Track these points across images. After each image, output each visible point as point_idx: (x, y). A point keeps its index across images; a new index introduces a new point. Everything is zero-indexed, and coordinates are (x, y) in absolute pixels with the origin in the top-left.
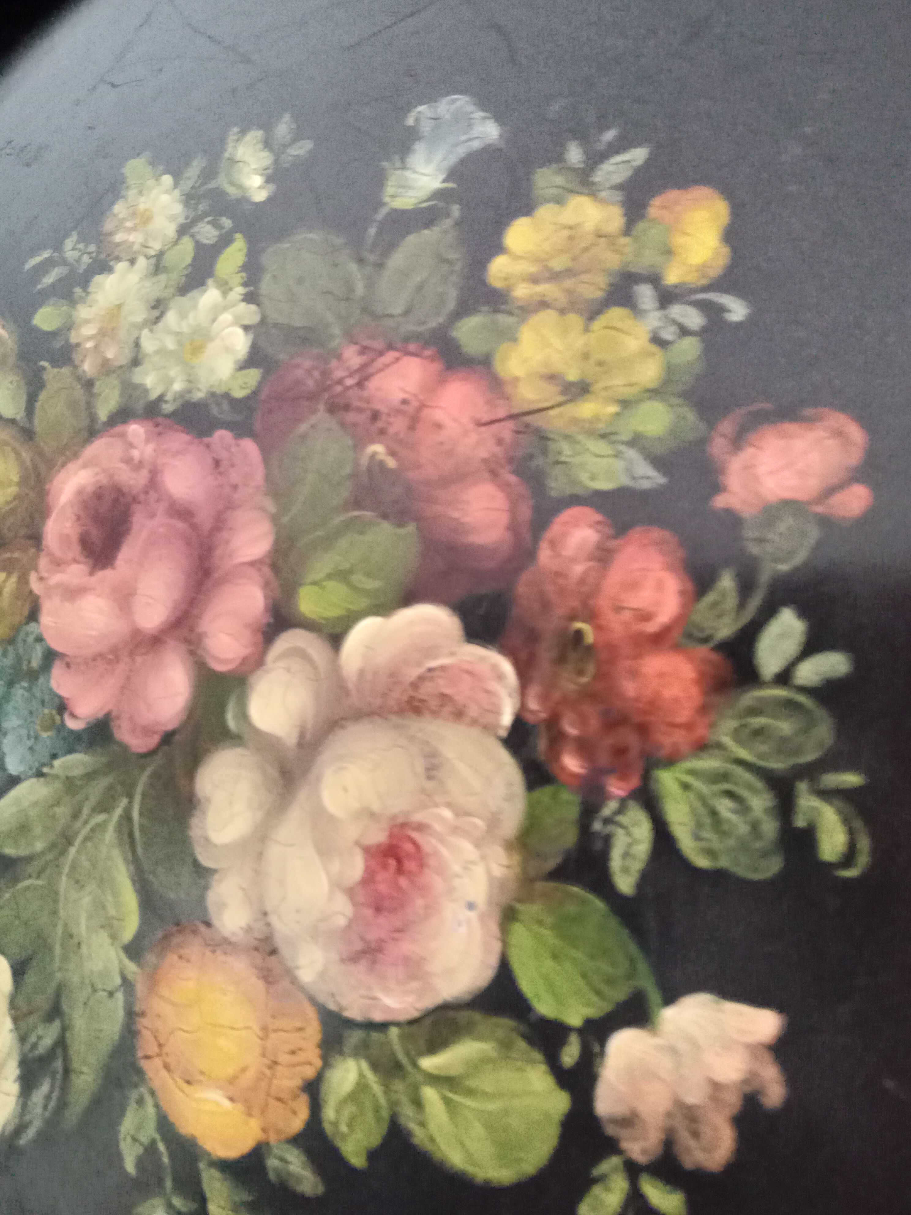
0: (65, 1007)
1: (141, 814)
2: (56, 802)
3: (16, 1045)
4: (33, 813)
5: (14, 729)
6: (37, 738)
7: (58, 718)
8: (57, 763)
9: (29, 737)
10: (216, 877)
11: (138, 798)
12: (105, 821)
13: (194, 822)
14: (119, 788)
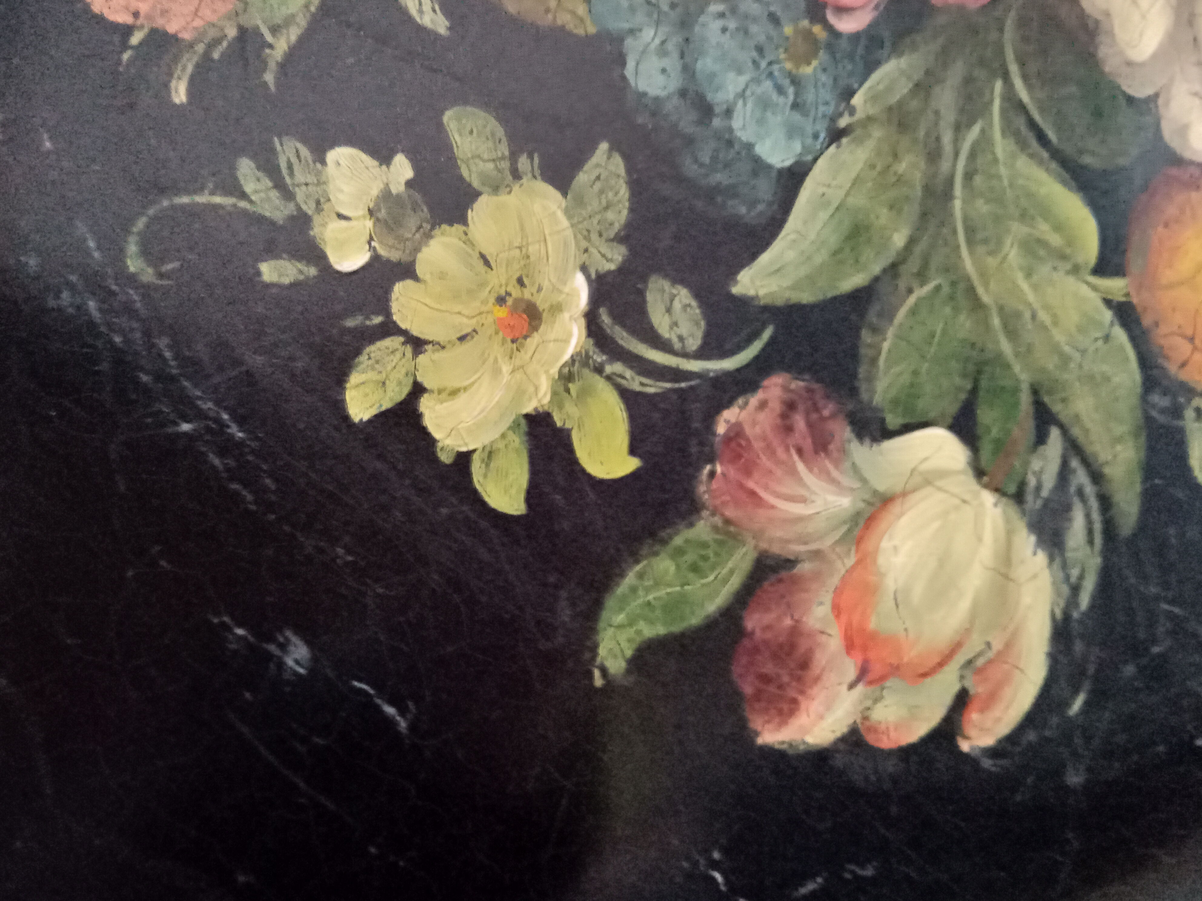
0: (1056, 408)
1: (1029, 87)
2: (890, 159)
3: (1013, 511)
4: (858, 200)
5: (742, 95)
6: (795, 81)
7: (817, 29)
8: (857, 100)
9: (780, 90)
10: (1160, 101)
11: (1014, 68)
12: (983, 131)
13: (1103, 52)
14: (978, 73)
